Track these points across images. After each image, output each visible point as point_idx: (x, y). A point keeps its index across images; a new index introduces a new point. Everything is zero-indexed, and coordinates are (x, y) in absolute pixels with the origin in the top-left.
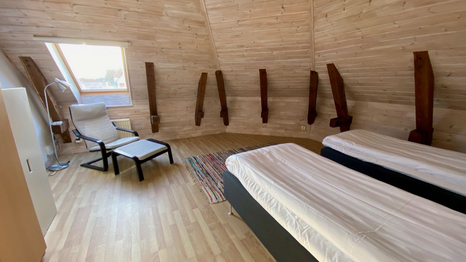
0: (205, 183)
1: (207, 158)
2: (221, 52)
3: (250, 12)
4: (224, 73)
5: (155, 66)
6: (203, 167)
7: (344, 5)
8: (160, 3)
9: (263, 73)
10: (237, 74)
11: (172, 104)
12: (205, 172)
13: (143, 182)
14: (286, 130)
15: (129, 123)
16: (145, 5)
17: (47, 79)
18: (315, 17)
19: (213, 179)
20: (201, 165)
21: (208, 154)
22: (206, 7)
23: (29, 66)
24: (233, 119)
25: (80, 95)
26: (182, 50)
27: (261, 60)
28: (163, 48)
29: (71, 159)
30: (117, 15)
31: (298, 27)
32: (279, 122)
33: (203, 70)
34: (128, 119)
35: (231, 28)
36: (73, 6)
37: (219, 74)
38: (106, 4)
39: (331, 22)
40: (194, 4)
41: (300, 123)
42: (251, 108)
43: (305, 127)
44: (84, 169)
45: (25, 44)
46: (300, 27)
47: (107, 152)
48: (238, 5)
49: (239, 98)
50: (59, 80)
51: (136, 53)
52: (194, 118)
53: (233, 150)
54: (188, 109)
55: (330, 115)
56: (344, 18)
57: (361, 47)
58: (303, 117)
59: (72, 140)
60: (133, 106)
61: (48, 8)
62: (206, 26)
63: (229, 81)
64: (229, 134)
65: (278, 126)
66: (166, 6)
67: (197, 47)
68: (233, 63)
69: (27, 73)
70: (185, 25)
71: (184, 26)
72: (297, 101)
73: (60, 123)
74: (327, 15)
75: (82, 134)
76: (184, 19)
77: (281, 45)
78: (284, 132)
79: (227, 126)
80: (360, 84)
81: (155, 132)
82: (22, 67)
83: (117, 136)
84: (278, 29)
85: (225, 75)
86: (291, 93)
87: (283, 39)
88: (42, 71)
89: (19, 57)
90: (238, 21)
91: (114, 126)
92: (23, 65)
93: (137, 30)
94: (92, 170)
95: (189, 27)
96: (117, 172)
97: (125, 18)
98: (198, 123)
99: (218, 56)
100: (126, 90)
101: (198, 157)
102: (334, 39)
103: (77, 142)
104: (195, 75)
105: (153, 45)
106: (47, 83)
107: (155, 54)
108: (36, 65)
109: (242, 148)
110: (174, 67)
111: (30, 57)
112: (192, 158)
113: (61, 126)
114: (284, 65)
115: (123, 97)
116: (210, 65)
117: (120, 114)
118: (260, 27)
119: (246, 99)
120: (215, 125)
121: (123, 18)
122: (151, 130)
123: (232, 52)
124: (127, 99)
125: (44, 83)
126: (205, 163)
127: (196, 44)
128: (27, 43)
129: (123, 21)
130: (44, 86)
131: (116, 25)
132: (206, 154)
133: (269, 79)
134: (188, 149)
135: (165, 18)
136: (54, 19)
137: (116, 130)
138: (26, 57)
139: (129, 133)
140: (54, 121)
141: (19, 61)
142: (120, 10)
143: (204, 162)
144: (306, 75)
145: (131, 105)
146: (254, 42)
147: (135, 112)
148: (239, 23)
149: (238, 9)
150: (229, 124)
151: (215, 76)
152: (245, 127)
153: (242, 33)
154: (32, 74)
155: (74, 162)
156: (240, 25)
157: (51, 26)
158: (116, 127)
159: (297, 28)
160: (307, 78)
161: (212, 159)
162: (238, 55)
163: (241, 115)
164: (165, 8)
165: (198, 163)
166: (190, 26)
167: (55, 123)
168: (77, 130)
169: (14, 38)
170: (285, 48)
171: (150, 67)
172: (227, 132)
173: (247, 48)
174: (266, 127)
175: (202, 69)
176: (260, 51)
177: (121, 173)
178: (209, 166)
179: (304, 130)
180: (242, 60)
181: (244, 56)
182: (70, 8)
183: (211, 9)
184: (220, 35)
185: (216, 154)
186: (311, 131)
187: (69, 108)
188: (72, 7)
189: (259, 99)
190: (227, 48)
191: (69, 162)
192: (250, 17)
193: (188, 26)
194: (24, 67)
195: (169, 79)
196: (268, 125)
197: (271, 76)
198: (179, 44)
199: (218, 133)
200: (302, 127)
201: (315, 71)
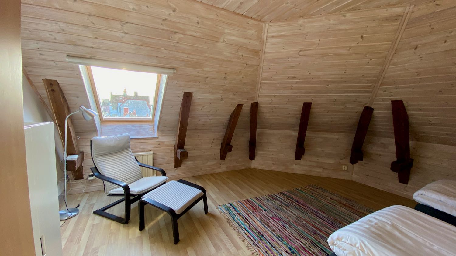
0: (265, 252)
1: (246, 205)
2: (265, 84)
3: (320, 40)
4: (260, 105)
5: (193, 96)
6: (249, 222)
7: (448, 37)
8: (220, 28)
9: (307, 107)
10: (275, 106)
11: (198, 135)
12: (255, 231)
13: (179, 245)
14: (324, 168)
15: (152, 157)
16: (204, 28)
17: (70, 106)
18: (398, 49)
19: (272, 246)
20: (244, 218)
21: (245, 200)
22: (268, 34)
23: (53, 90)
24: (259, 153)
25: (101, 123)
26: (226, 80)
27: (310, 93)
28: (207, 78)
29: (81, 201)
30: (170, 37)
31: (371, 59)
32: (315, 159)
33: (241, 101)
34: (151, 153)
35: (288, 58)
36: (124, 24)
37: (255, 106)
38: (162, 25)
39: (419, 55)
40: (256, 31)
41: (340, 162)
42: (282, 143)
43: (346, 167)
44: (98, 218)
45: (54, 64)
46: (373, 60)
47: (132, 198)
48: (308, 33)
49: (268, 131)
50: (85, 108)
51: (178, 81)
52: (219, 151)
53: (272, 195)
54: (214, 141)
55: (380, 155)
56: (441, 52)
57: (452, 85)
58: (344, 155)
59: (84, 176)
60: (158, 138)
61: (94, 24)
62: (259, 56)
63: (263, 113)
64: (255, 170)
65: (314, 164)
66: (227, 31)
67: (242, 78)
68: (275, 95)
69: (49, 99)
70: (238, 53)
71: (237, 55)
72: (337, 137)
73: (75, 157)
74: (418, 47)
75: (101, 174)
76: (240, 47)
77: (342, 78)
78: (321, 171)
79: (253, 161)
80: (432, 124)
81: (178, 167)
82: (44, 92)
83: (140, 174)
84: (345, 61)
85: (261, 107)
86: (333, 128)
87: (346, 72)
88: (66, 97)
89: (43, 79)
90: (301, 51)
91: (137, 162)
92: (46, 89)
93: (186, 56)
94: (109, 221)
95: (242, 56)
96: (142, 228)
97: (178, 43)
98: (223, 157)
99: (260, 87)
100: (151, 120)
101: (235, 203)
102: (415, 73)
103: (90, 178)
104: (230, 107)
105: (199, 74)
106: (69, 112)
107: (197, 83)
108: (61, 90)
109: (282, 192)
110: (212, 98)
111: (56, 81)
112: (229, 205)
113: (76, 162)
114: (335, 100)
115: (146, 127)
116: (248, 96)
117: (142, 147)
118: (325, 58)
119: (276, 132)
120: (240, 160)
121: (176, 42)
122: (173, 165)
123: (278, 83)
124: (150, 129)
125: (66, 111)
126: (248, 215)
127: (242, 74)
128: (57, 64)
129: (174, 46)
130: (66, 114)
131: (165, 49)
132: (243, 200)
133: (312, 113)
134: (218, 190)
135: (221, 45)
136: (97, 38)
137: (139, 166)
138: (51, 80)
139: (150, 170)
140: (68, 154)
141: (40, 84)
142: (175, 32)
143: (246, 214)
144: (358, 111)
145: (156, 136)
146: (310, 74)
147: (159, 144)
148: (301, 53)
149: (306, 37)
150: (255, 159)
151: (249, 108)
152: (274, 163)
153: (300, 64)
154: (55, 100)
155: (84, 206)
156: (300, 56)
157: (91, 45)
158: (139, 163)
159: (369, 60)
160: (356, 114)
161: (254, 208)
162: (284, 88)
163: (270, 149)
164: (225, 33)
165: (239, 214)
166: (244, 55)
167: (70, 158)
168: (95, 167)
169: (42, 57)
170: (345, 82)
171: (188, 96)
172: (252, 167)
173: (299, 79)
174: (299, 164)
175: (238, 100)
176: (313, 83)
177: (146, 228)
178: (255, 220)
179: (345, 171)
180: (287, 93)
181: (291, 88)
182: (119, 27)
183: (273, 37)
184: (272, 66)
185: (255, 199)
186: (354, 172)
187: (91, 141)
188: (122, 26)
189: (295, 134)
190: (274, 79)
191: (79, 206)
192: (317, 47)
193: (241, 54)
194: (47, 91)
195: (202, 110)
196: (302, 162)
197: (314, 110)
198: (226, 74)
199: (243, 168)
200: (343, 166)
201: (371, 107)
